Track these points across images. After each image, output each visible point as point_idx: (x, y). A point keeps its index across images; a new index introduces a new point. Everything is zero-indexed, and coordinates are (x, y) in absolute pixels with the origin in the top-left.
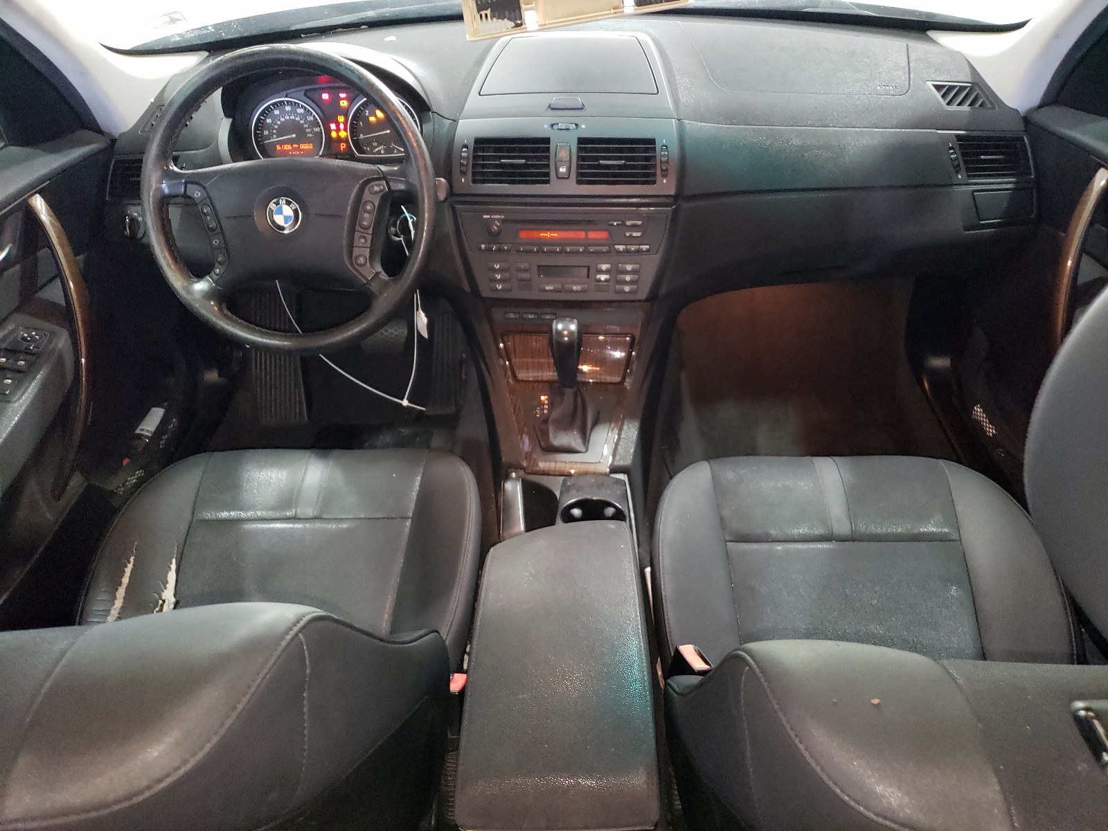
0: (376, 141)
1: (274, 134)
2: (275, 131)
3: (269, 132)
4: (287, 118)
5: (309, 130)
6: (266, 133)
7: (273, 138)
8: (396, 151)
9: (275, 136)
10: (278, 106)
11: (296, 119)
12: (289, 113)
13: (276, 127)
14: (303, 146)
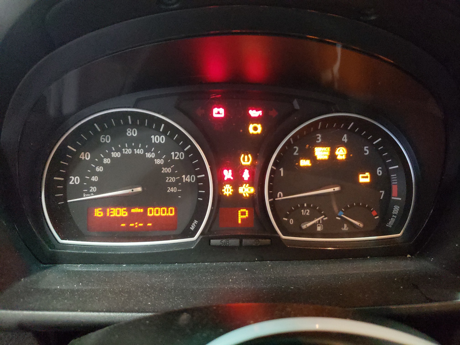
0: (308, 207)
1: (94, 184)
2: (95, 179)
3: (83, 180)
4: (129, 151)
5: (173, 179)
6: (75, 180)
7: (88, 193)
8: (345, 228)
9: (93, 189)
10: (110, 125)
11: (148, 155)
12: (133, 143)
13: (99, 169)
14: (153, 212)
